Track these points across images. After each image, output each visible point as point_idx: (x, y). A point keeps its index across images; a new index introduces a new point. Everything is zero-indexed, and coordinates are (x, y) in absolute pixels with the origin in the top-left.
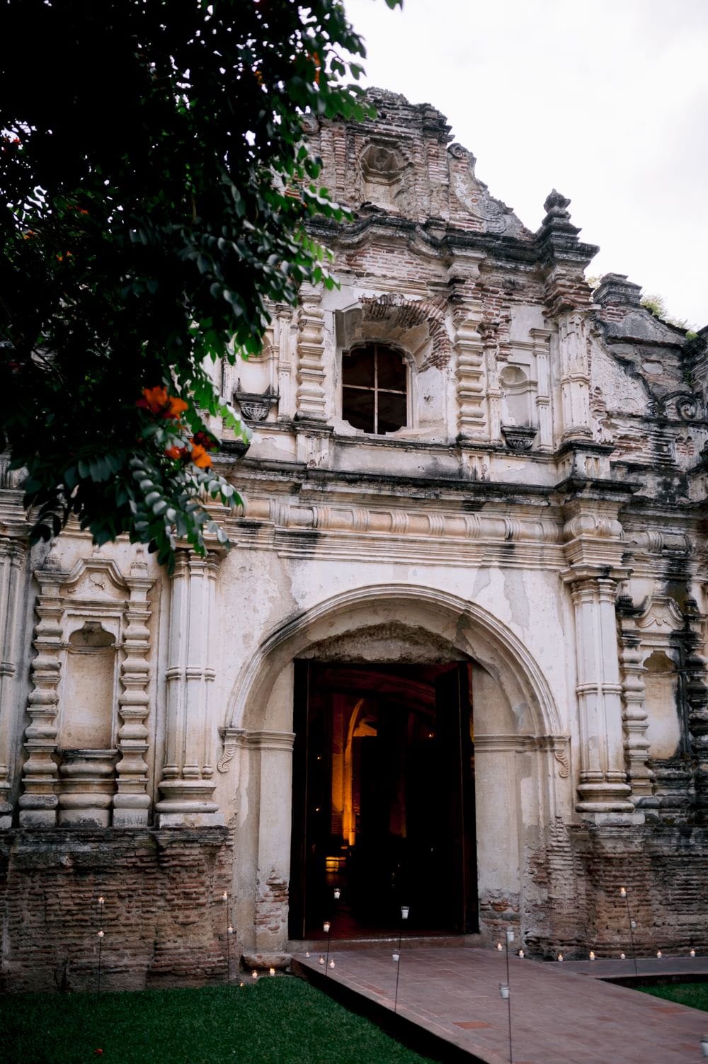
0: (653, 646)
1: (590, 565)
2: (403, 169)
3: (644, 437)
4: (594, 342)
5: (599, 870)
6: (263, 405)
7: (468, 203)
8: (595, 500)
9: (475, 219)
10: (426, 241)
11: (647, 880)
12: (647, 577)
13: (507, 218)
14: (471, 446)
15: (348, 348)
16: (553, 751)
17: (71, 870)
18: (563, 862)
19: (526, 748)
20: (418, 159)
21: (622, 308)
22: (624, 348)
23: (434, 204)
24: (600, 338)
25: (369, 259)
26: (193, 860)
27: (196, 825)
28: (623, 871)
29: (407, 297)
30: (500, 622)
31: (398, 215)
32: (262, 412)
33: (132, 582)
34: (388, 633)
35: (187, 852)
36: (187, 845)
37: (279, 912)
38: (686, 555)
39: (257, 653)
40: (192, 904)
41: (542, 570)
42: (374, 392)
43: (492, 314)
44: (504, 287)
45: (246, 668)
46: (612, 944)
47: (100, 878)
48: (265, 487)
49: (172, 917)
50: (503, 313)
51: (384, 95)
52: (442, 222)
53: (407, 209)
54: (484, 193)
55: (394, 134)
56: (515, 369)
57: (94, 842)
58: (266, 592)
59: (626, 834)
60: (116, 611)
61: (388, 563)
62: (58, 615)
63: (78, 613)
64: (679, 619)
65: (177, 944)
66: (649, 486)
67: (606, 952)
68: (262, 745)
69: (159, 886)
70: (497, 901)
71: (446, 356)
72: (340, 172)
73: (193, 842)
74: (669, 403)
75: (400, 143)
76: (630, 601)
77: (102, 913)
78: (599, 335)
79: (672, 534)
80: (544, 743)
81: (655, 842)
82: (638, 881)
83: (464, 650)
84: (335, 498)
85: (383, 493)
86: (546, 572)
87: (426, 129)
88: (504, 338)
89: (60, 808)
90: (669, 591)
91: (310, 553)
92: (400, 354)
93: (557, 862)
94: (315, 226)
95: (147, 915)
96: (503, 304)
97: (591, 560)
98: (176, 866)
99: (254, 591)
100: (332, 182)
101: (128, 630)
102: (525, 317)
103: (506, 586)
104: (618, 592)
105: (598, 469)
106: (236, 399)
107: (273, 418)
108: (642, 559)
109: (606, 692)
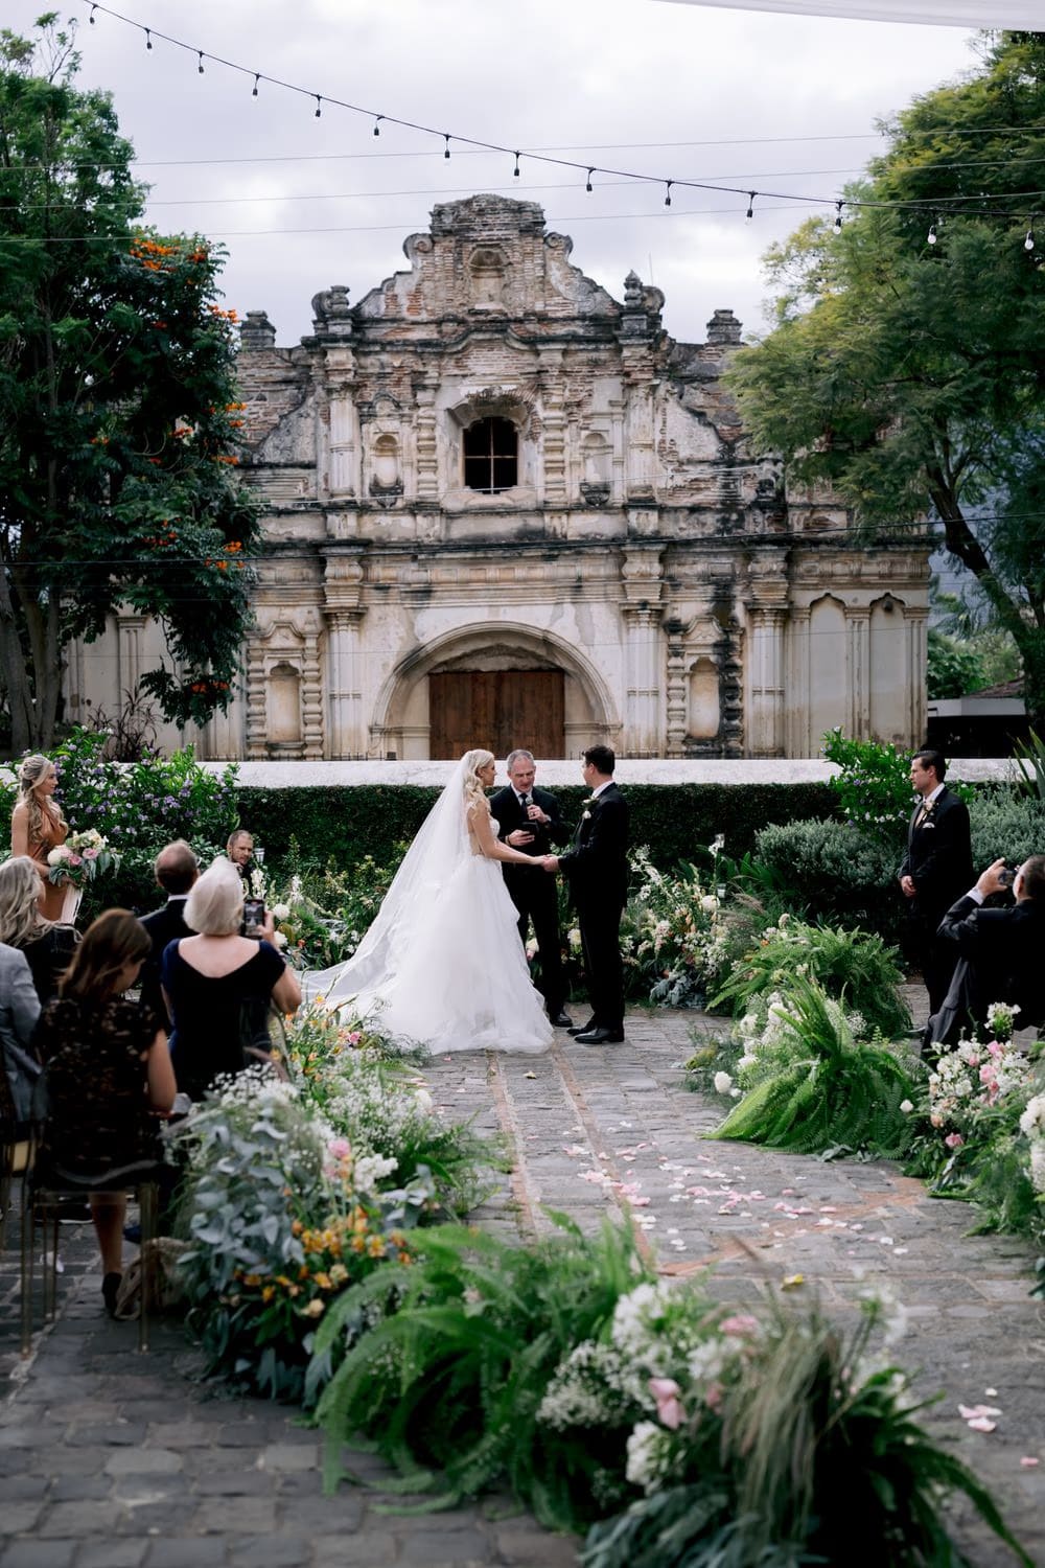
0: (699, 654)
1: (632, 600)
2: (506, 266)
3: (714, 478)
4: (671, 399)
6: (392, 494)
7: (562, 288)
8: (637, 551)
9: (568, 302)
10: (517, 340)
12: (696, 601)
13: (598, 295)
14: (551, 509)
15: (467, 426)
16: (609, 734)
19: (599, 731)
20: (517, 257)
21: (723, 347)
23: (530, 297)
24: (676, 396)
25: (473, 361)
29: (505, 388)
30: (570, 643)
31: (501, 314)
32: (392, 499)
33: (306, 634)
34: (497, 652)
38: (733, 580)
39: (391, 675)
41: (605, 602)
42: (491, 459)
43: (577, 391)
44: (589, 366)
45: (385, 686)
48: (394, 559)
50: (588, 389)
51: (487, 201)
52: (533, 315)
53: (511, 304)
54: (577, 275)
56: (597, 435)
58: (397, 633)
60: (297, 653)
61: (486, 606)
62: (261, 659)
63: (273, 656)
64: (722, 631)
66: (709, 523)
68: (404, 735)
71: (538, 432)
72: (448, 283)
74: (739, 444)
75: (502, 244)
76: (680, 620)
79: (719, 564)
80: (605, 729)
83: (554, 662)
84: (444, 563)
85: (479, 555)
86: (608, 603)
87: (522, 228)
88: (587, 410)
90: (714, 611)
91: (427, 604)
92: (511, 425)
94: (424, 346)
96: (587, 381)
97: (634, 598)
99: (389, 633)
100: (443, 294)
101: (305, 667)
102: (606, 390)
103: (576, 617)
104: (669, 615)
105: (648, 522)
106: (373, 493)
107: (400, 504)
108: (690, 587)
109: (644, 693)
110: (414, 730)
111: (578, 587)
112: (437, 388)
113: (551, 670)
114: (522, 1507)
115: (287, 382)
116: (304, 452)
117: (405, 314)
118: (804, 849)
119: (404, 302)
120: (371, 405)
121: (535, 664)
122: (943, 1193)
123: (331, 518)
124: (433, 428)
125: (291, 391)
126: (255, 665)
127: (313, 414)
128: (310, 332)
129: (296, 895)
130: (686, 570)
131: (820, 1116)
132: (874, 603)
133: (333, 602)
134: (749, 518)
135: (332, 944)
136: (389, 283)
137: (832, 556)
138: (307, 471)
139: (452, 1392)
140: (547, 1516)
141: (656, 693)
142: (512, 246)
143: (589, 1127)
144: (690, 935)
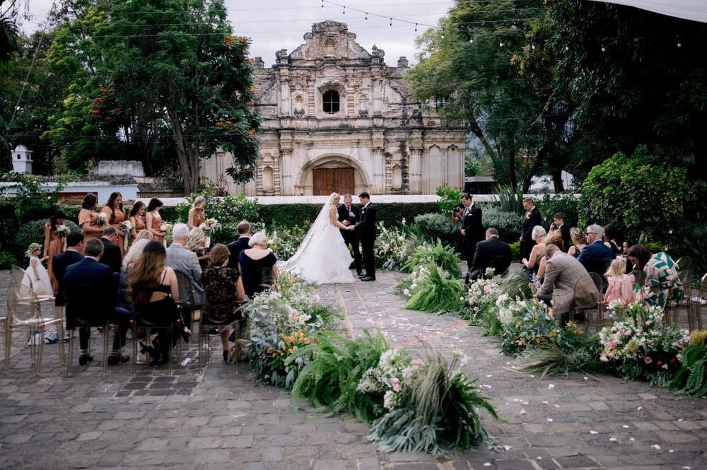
0: (395, 163)
2: (336, 43)
3: (400, 109)
4: (387, 84)
6: (301, 114)
7: (353, 50)
8: (377, 131)
9: (355, 54)
10: (339, 65)
12: (394, 147)
13: (364, 52)
14: (350, 118)
15: (324, 93)
19: (365, 187)
20: (339, 40)
21: (402, 68)
23: (343, 52)
25: (325, 73)
29: (335, 81)
30: (356, 160)
33: (274, 157)
34: (333, 163)
38: (406, 140)
39: (301, 169)
42: (331, 103)
43: (358, 82)
44: (361, 74)
45: (299, 173)
48: (301, 134)
50: (361, 81)
51: (329, 22)
52: (345, 58)
53: (337, 55)
54: (357, 46)
55: (332, 34)
56: (364, 95)
58: (303, 157)
60: (272, 163)
61: (330, 148)
62: (261, 165)
63: (265, 164)
64: (402, 156)
66: (398, 123)
68: (305, 188)
71: (346, 94)
72: (318, 48)
74: (407, 98)
75: (334, 36)
76: (389, 153)
79: (401, 135)
83: (351, 166)
84: (317, 135)
85: (328, 132)
86: (367, 148)
88: (361, 88)
90: (400, 150)
91: (312, 148)
92: (338, 92)
94: (310, 68)
96: (361, 79)
97: (375, 146)
99: (300, 157)
100: (316, 52)
101: (274, 167)
102: (366, 81)
103: (358, 152)
104: (386, 151)
105: (379, 122)
106: (295, 114)
107: (303, 117)
108: (393, 142)
109: (379, 175)
110: (308, 186)
111: (358, 143)
112: (314, 81)
113: (350, 168)
114: (352, 416)
115: (268, 79)
116: (273, 101)
117: (304, 58)
118: (429, 222)
119: (304, 54)
120: (294, 86)
121: (345, 166)
122: (473, 324)
123: (282, 121)
124: (313, 93)
125: (269, 82)
126: (259, 167)
127: (276, 89)
128: (275, 64)
129: (275, 237)
130: (392, 137)
131: (436, 302)
132: (449, 147)
133: (283, 147)
134: (411, 121)
135: (286, 252)
136: (299, 48)
137: (436, 132)
138: (274, 107)
139: (331, 383)
140: (360, 418)
141: (382, 175)
142: (337, 37)
143: (367, 306)
144: (395, 248)
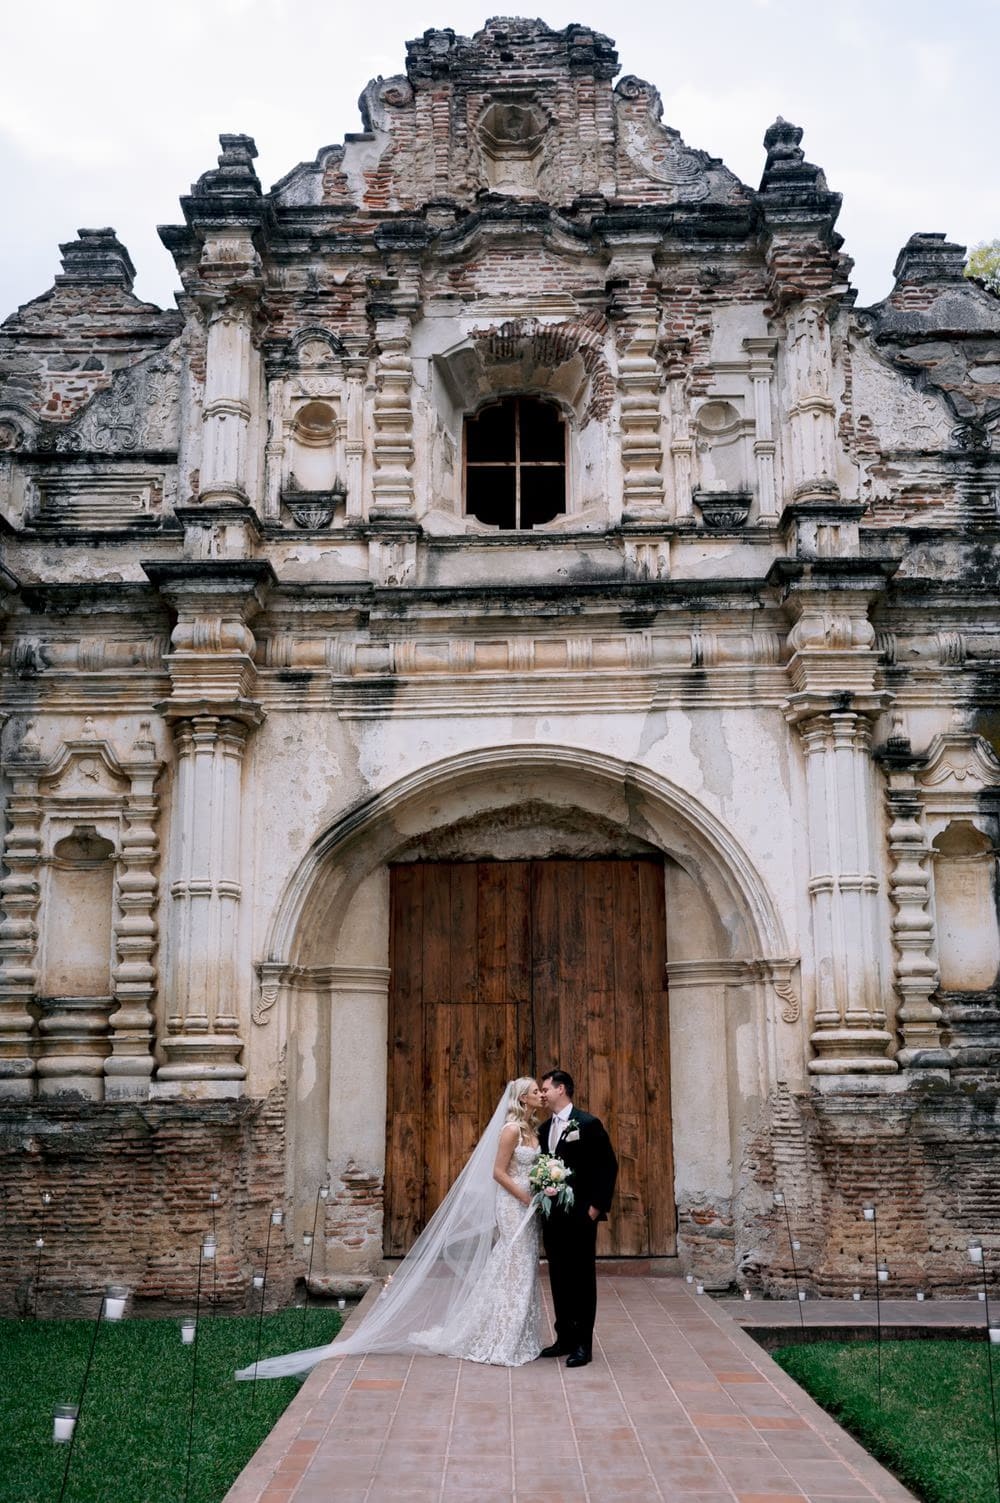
0: (951, 814)
1: (815, 693)
2: (545, 130)
3: (949, 486)
4: (858, 346)
5: (833, 1164)
6: (323, 506)
7: (647, 163)
8: (824, 592)
9: (659, 186)
10: (567, 232)
11: (919, 1180)
12: (938, 706)
13: (714, 177)
14: (637, 531)
15: (471, 408)
16: (772, 982)
17: (39, 1158)
18: (790, 1151)
19: (744, 979)
20: (565, 110)
21: (929, 286)
22: (935, 349)
23: (589, 175)
24: (868, 338)
25: (483, 273)
26: (195, 1145)
27: (199, 1097)
28: (871, 1165)
29: (543, 320)
30: (682, 790)
31: (535, 201)
32: (323, 516)
33: (130, 768)
34: (529, 818)
35: (186, 1134)
36: (186, 1125)
37: (364, 1220)
39: (307, 856)
40: (199, 1206)
41: (754, 707)
42: (514, 468)
43: (680, 326)
44: (701, 283)
45: (293, 879)
46: (846, 1277)
47: (78, 1169)
48: (320, 621)
49: (171, 1223)
50: (700, 322)
51: (511, 26)
52: (596, 200)
53: (551, 189)
54: (673, 144)
55: (526, 80)
56: (721, 406)
57: (66, 1120)
58: (323, 770)
59: (870, 1107)
60: (112, 809)
61: (505, 715)
62: (36, 820)
63: (63, 815)
64: (993, 767)
65: (173, 1260)
66: (949, 562)
67: (835, 1289)
68: (333, 986)
69: (155, 1180)
70: (699, 1209)
71: (606, 400)
72: (440, 152)
73: (194, 1120)
74: (992, 425)
75: (537, 93)
76: (907, 744)
77: (79, 1216)
78: (867, 334)
79: (983, 633)
80: (760, 970)
81: (931, 1120)
82: (900, 1180)
83: (644, 837)
84: (422, 628)
85: (492, 613)
86: (761, 710)
87: (573, 63)
88: (701, 360)
89: (37, 1075)
90: (978, 726)
91: (386, 709)
92: (554, 408)
93: (782, 1152)
94: (391, 238)
95: (139, 1220)
96: (700, 309)
97: (820, 685)
98: (172, 1153)
99: (306, 770)
100: (431, 170)
101: (126, 835)
102: (736, 323)
103: (694, 736)
104: (884, 733)
105: (837, 541)
106: (284, 502)
107: (338, 523)
108: (928, 677)
109: (845, 888)
110: (355, 975)
111: (695, 680)
112: (415, 315)
113: (636, 857)
116: (156, 432)
117: (359, 201)
119: (358, 185)
120: (288, 348)
121: (603, 845)
123: (196, 533)
124: (407, 385)
126: (21, 833)
127: (177, 366)
130: (918, 645)
136: (331, 154)
138: (160, 469)
141: (868, 893)
142: (554, 95)
